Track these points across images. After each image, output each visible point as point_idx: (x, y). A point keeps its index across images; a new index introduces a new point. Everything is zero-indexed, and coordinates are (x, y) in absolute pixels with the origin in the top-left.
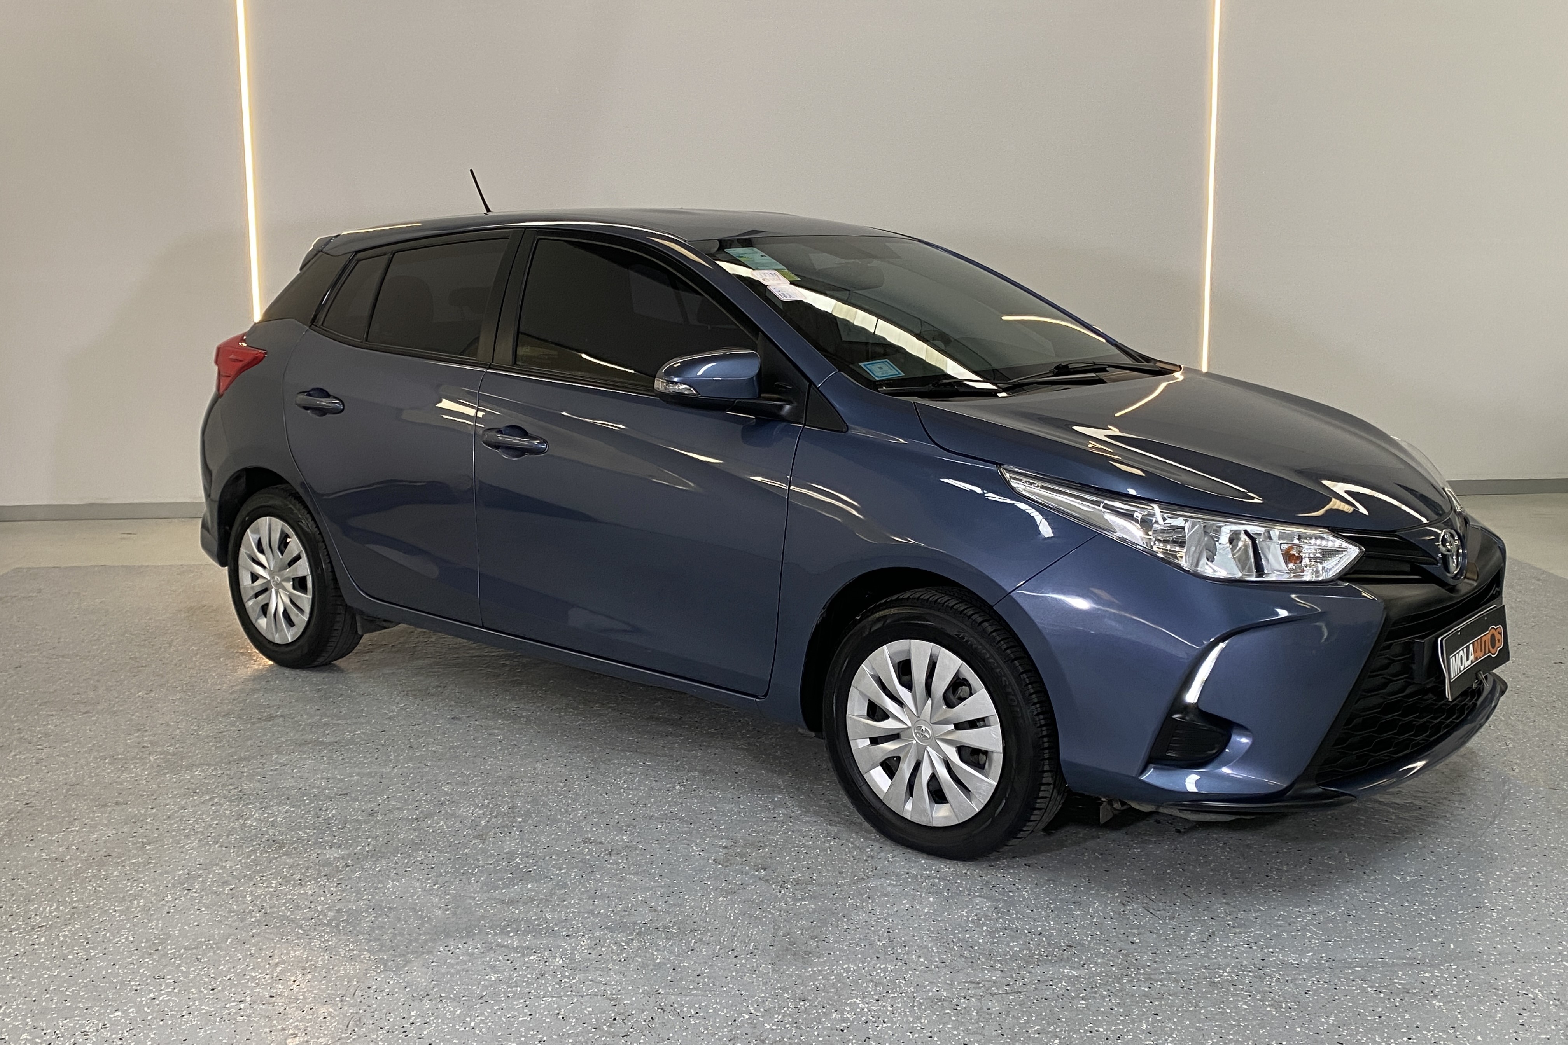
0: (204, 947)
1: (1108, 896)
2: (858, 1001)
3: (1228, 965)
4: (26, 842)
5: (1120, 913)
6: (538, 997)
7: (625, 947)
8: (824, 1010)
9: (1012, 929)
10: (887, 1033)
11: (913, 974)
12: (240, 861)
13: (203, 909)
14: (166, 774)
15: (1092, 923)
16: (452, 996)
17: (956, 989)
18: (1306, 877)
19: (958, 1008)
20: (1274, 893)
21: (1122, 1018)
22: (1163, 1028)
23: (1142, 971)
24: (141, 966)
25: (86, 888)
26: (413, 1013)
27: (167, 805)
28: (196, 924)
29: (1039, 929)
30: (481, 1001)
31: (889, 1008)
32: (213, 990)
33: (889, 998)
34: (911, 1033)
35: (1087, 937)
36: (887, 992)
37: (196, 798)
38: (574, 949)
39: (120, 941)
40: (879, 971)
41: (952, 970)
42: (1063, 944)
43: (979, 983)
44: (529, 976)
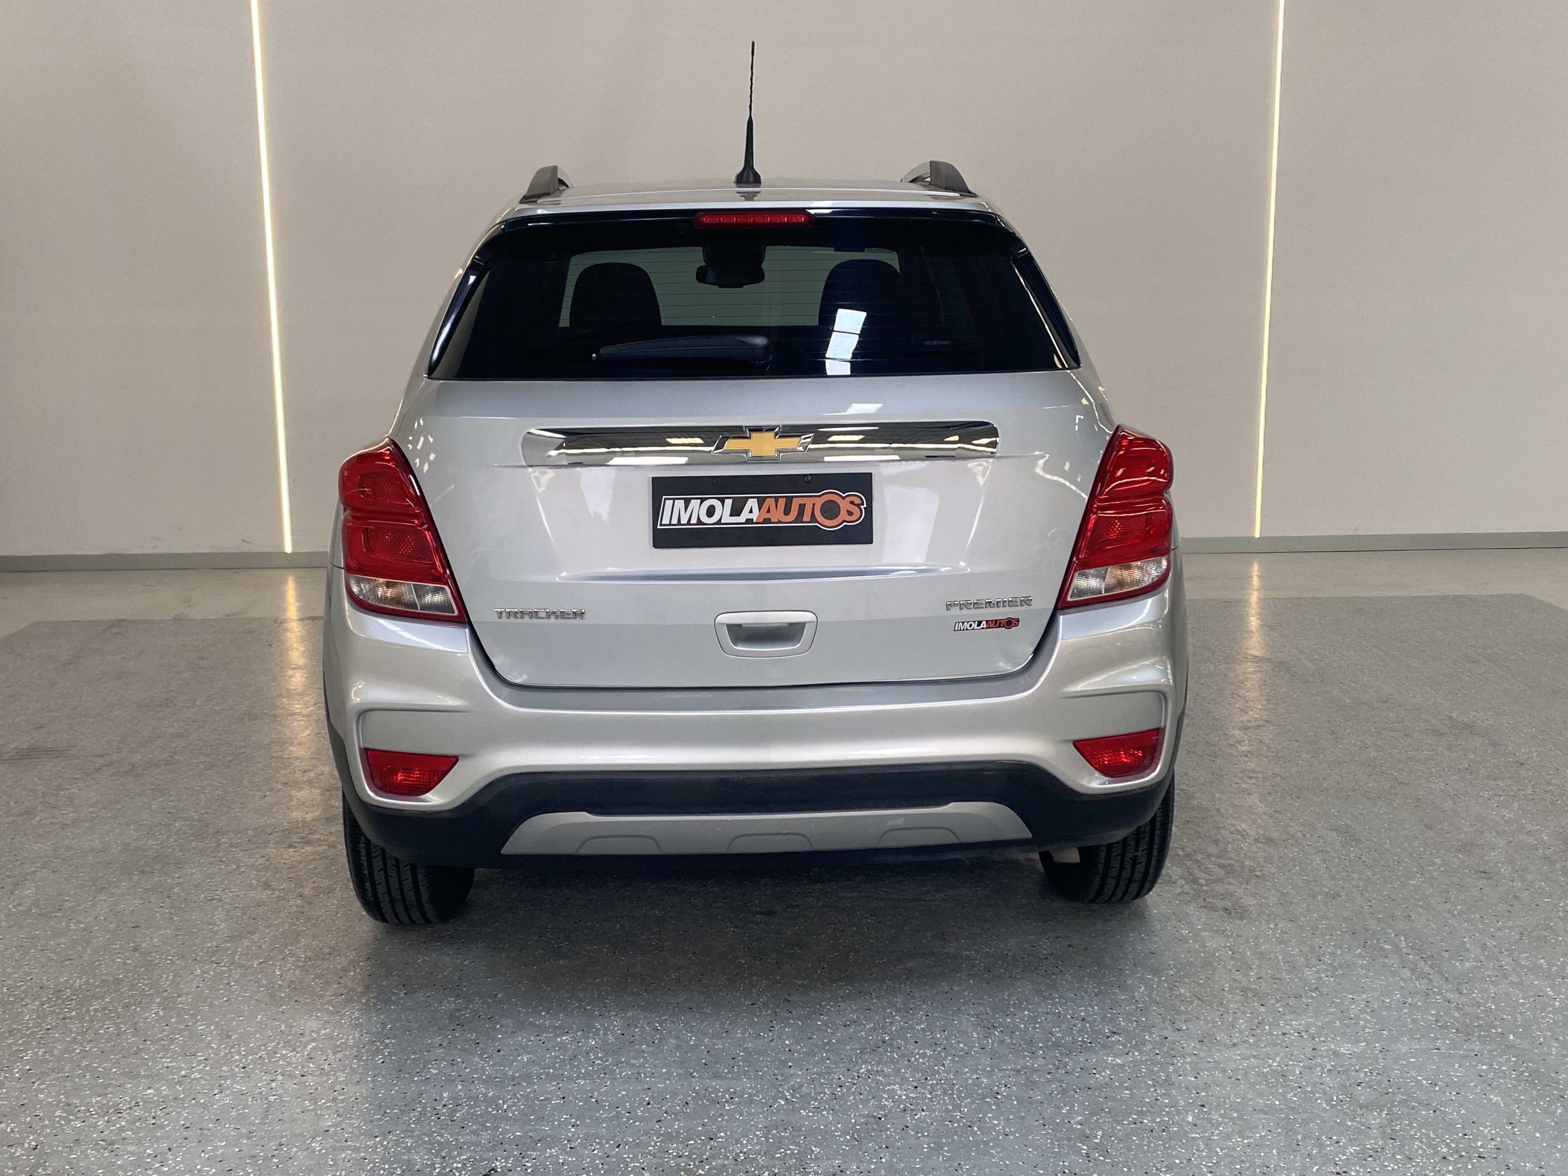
0: (234, 1023)
1: (1153, 980)
2: (895, 1087)
3: (1278, 1054)
4: (54, 912)
5: (1166, 999)
6: (572, 1079)
7: (659, 1028)
8: (862, 1097)
9: (1055, 1014)
10: (925, 1121)
11: (953, 1060)
12: (268, 933)
13: (232, 984)
14: (193, 841)
15: (1137, 1008)
16: (484, 1077)
17: (997, 1076)
18: (1360, 962)
19: (999, 1097)
20: (1327, 978)
21: (1167, 1109)
22: (1209, 1121)
23: (1189, 1060)
24: (172, 1041)
25: (113, 960)
26: (445, 1095)
27: (192, 874)
28: (225, 999)
29: (1083, 1014)
30: (513, 1083)
31: (930, 1096)
32: (244, 1068)
33: (929, 1085)
34: (950, 1122)
35: (1132, 1023)
36: (926, 1079)
37: (222, 867)
38: (606, 1029)
39: (150, 1016)
40: (917, 1056)
41: (992, 1057)
42: (1107, 1031)
43: (1019, 1071)
44: (561, 1057)
